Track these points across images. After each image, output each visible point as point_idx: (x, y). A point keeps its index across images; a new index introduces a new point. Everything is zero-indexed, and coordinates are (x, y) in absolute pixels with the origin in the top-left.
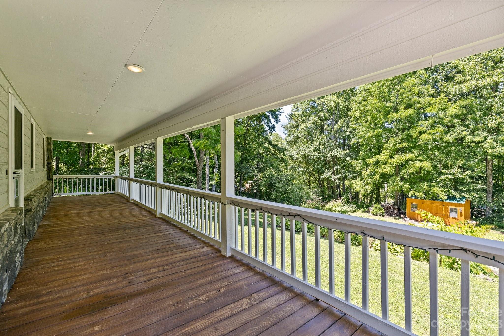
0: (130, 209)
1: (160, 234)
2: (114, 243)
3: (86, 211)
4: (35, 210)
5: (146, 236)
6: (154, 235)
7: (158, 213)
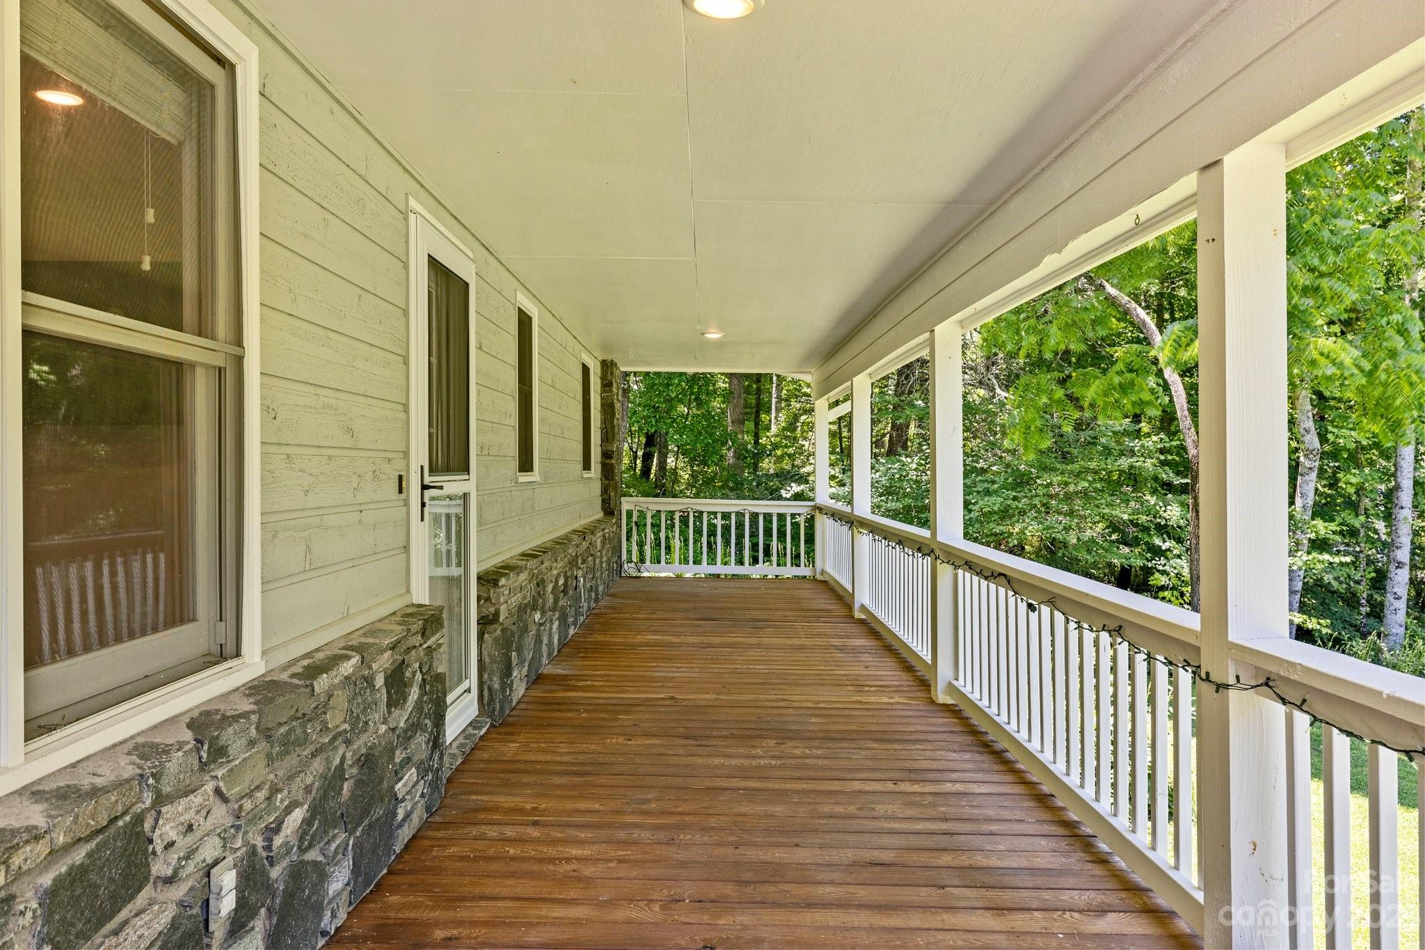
0: (841, 649)
1: (916, 788)
2: (725, 789)
3: (690, 640)
4: (510, 621)
5: (857, 785)
6: (890, 786)
7: (941, 685)
